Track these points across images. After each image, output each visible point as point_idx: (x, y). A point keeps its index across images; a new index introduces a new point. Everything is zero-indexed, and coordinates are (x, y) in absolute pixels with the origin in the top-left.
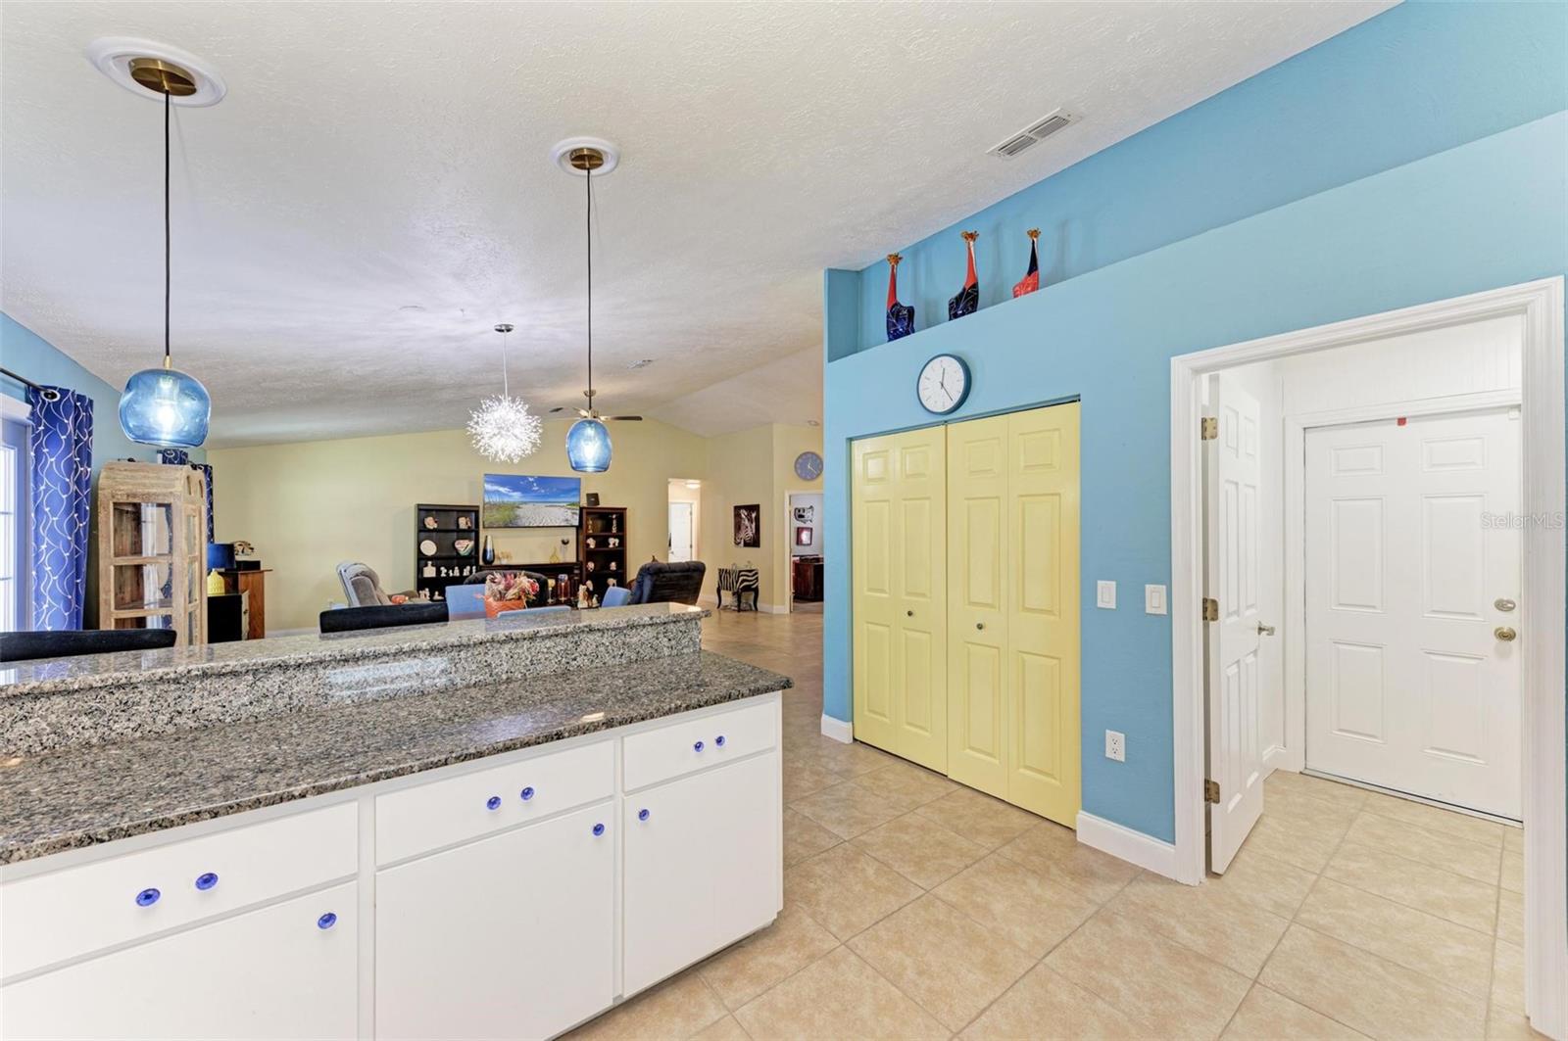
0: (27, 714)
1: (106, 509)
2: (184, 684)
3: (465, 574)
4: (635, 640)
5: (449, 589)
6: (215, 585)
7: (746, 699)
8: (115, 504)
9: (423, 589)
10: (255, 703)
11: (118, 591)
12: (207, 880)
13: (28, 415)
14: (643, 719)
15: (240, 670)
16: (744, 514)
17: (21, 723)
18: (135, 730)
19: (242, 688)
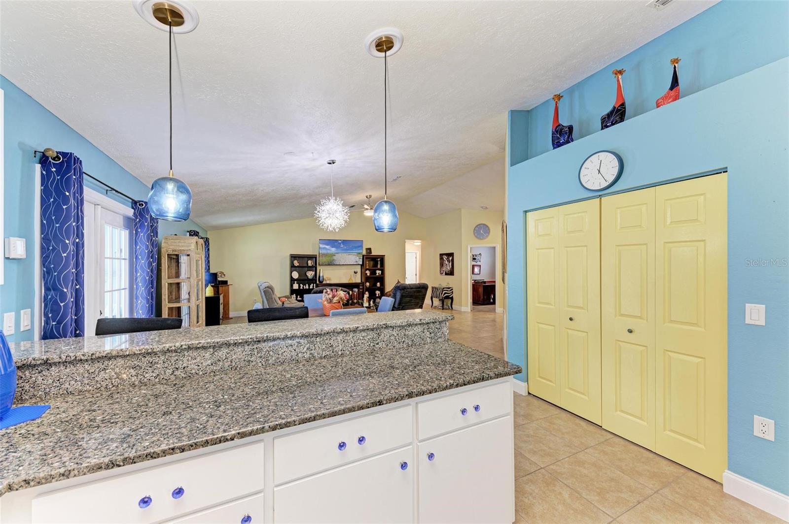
0: (105, 367)
1: (165, 257)
2: (179, 353)
3: (311, 288)
4: (410, 333)
5: (305, 296)
6: (209, 292)
7: (492, 380)
8: (168, 255)
9: (293, 295)
10: (214, 364)
11: (169, 294)
12: (179, 492)
13: (132, 214)
14: (430, 393)
15: (206, 346)
16: (445, 257)
17: (103, 372)
18: (156, 378)
19: (207, 355)
